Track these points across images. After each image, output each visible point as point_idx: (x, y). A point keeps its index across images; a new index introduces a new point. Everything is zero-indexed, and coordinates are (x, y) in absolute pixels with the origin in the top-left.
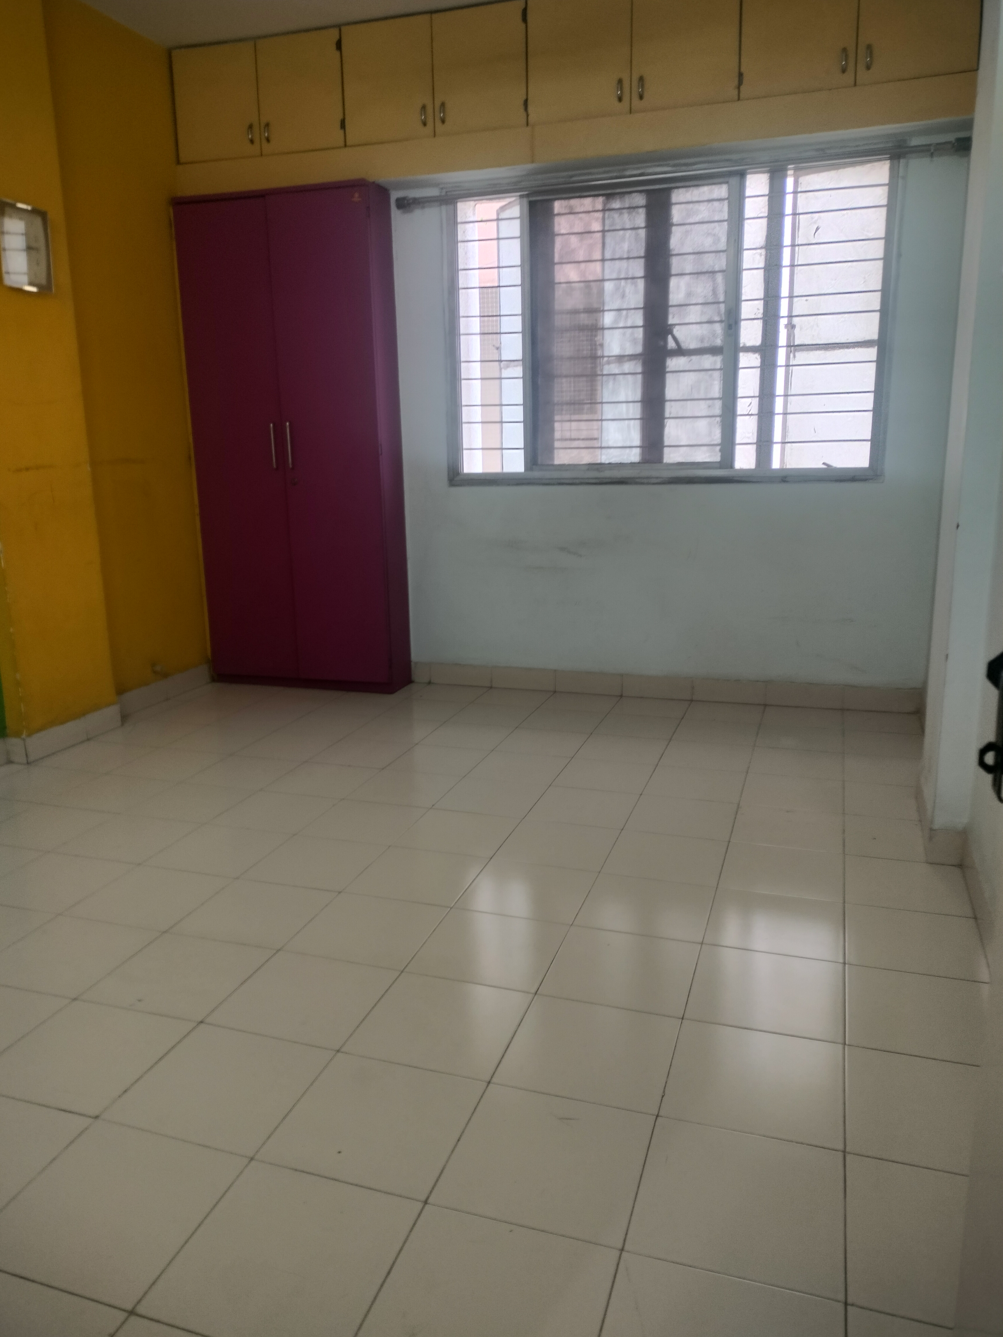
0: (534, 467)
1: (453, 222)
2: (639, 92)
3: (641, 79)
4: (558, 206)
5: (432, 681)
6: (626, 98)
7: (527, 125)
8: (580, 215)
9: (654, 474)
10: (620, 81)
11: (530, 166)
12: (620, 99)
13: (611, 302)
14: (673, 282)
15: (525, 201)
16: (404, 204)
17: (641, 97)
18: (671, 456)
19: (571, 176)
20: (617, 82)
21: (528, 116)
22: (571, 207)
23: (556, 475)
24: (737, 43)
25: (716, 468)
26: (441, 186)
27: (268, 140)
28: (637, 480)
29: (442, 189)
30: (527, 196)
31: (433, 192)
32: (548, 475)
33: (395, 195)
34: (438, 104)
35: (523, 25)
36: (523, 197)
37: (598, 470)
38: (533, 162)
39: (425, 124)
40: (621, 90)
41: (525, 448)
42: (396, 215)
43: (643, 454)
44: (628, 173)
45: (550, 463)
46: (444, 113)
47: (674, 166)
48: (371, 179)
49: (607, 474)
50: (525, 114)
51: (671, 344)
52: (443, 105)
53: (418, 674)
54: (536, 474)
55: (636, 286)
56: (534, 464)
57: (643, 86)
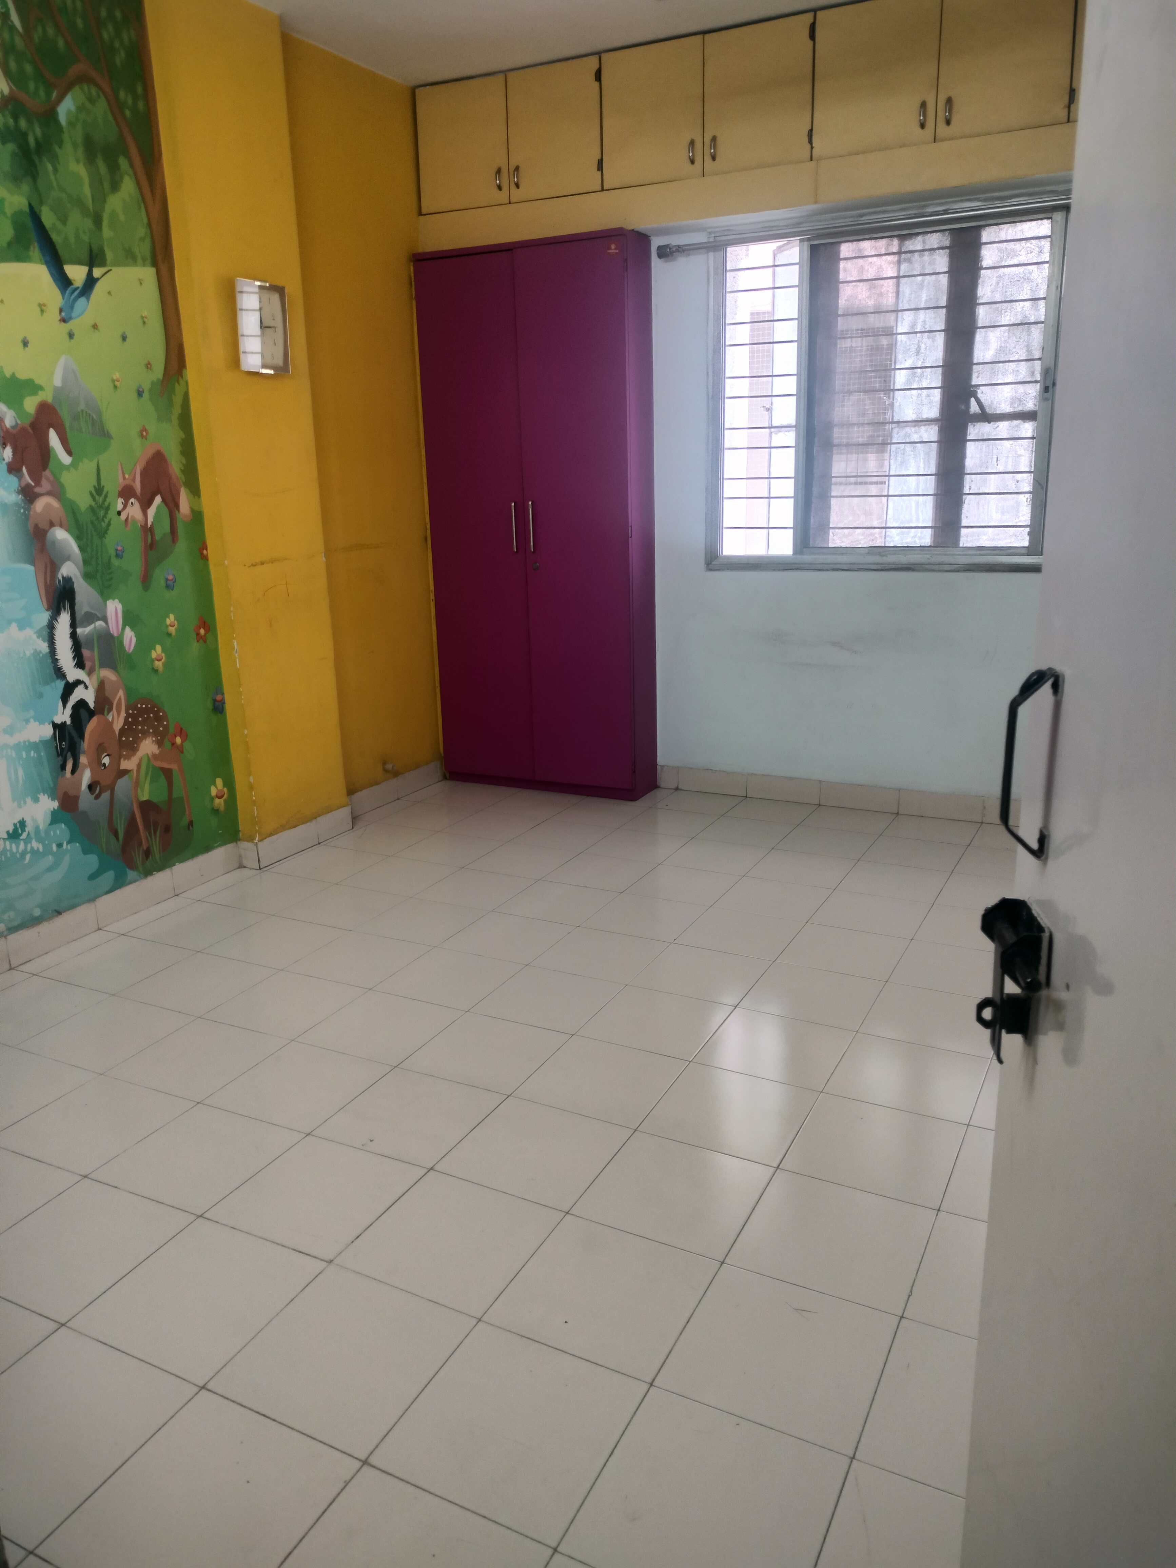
0: (804, 550)
1: (722, 270)
2: (946, 116)
3: (949, 101)
4: (846, 249)
5: (680, 787)
6: (930, 124)
7: (811, 159)
8: (870, 259)
9: (946, 559)
10: (923, 105)
11: (813, 207)
12: (923, 126)
13: (905, 360)
14: (979, 336)
15: (806, 246)
16: (665, 253)
17: (948, 122)
18: (968, 539)
19: (861, 216)
20: (920, 106)
21: (812, 148)
22: (860, 250)
23: (830, 559)
24: (1069, 55)
25: (1023, 555)
26: (709, 230)
27: (517, 186)
28: (927, 566)
29: (710, 233)
30: (809, 240)
31: (699, 238)
32: (820, 558)
33: (656, 242)
34: (708, 139)
35: (811, 43)
36: (803, 241)
37: (880, 554)
38: (816, 202)
39: (692, 162)
40: (925, 116)
41: (795, 528)
42: (657, 265)
43: (935, 536)
44: (930, 210)
45: (825, 546)
46: (715, 149)
47: (985, 200)
48: (629, 227)
49: (891, 559)
50: (809, 146)
51: (974, 408)
52: (714, 139)
53: (665, 779)
54: (807, 558)
55: (934, 341)
56: (804, 547)
57: (950, 111)
